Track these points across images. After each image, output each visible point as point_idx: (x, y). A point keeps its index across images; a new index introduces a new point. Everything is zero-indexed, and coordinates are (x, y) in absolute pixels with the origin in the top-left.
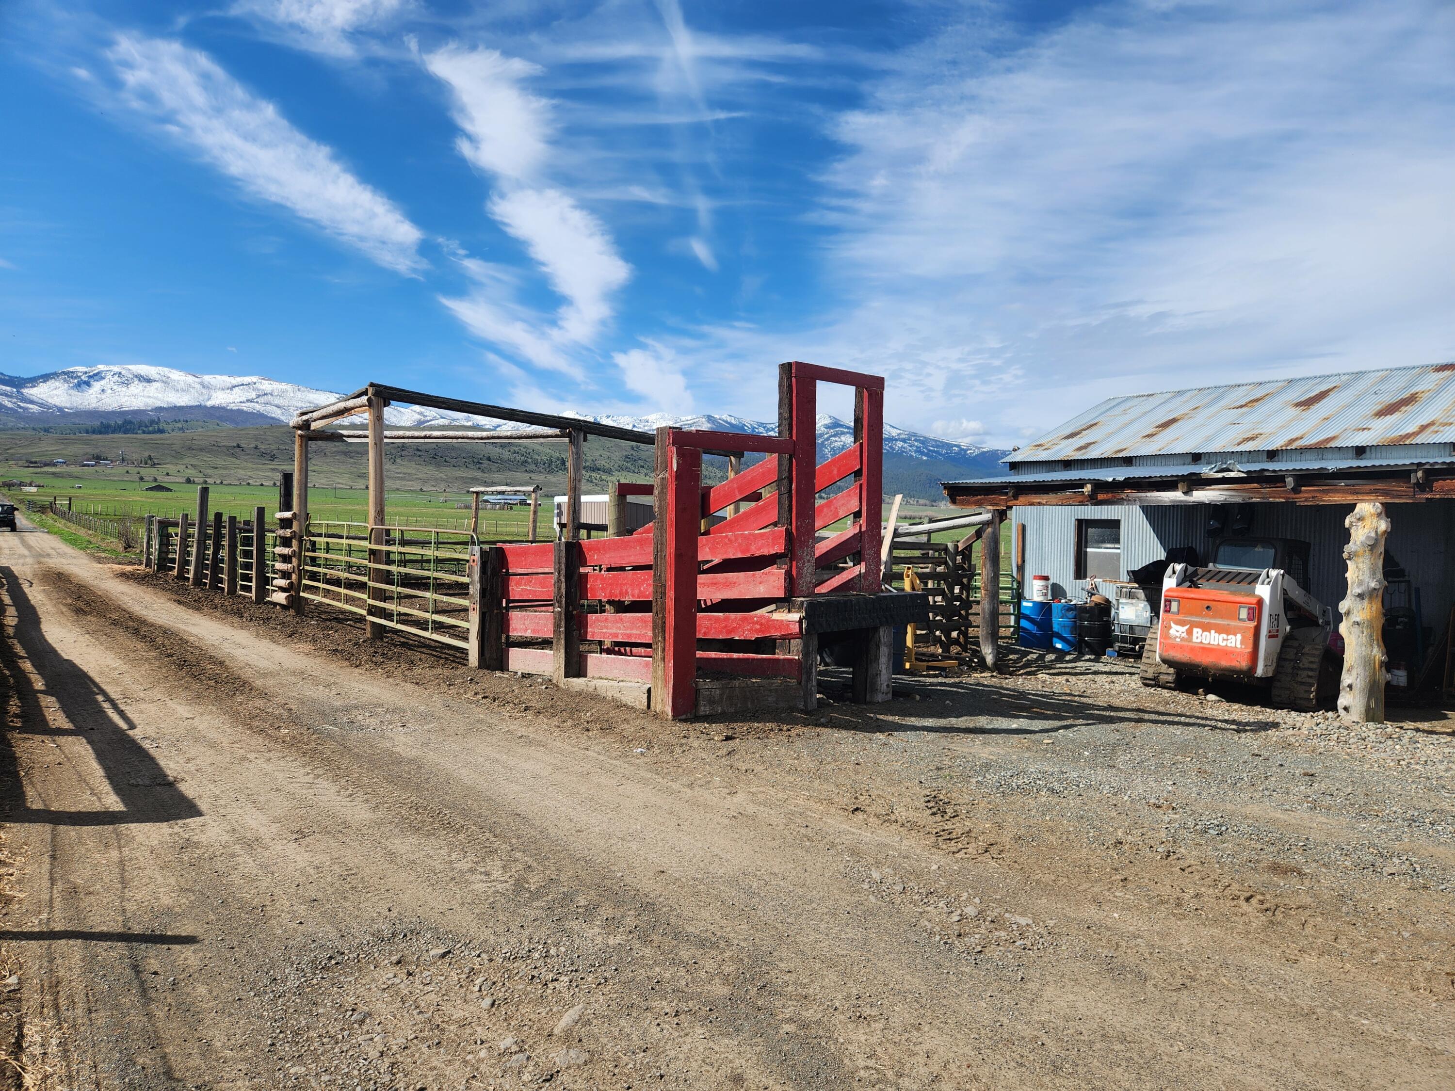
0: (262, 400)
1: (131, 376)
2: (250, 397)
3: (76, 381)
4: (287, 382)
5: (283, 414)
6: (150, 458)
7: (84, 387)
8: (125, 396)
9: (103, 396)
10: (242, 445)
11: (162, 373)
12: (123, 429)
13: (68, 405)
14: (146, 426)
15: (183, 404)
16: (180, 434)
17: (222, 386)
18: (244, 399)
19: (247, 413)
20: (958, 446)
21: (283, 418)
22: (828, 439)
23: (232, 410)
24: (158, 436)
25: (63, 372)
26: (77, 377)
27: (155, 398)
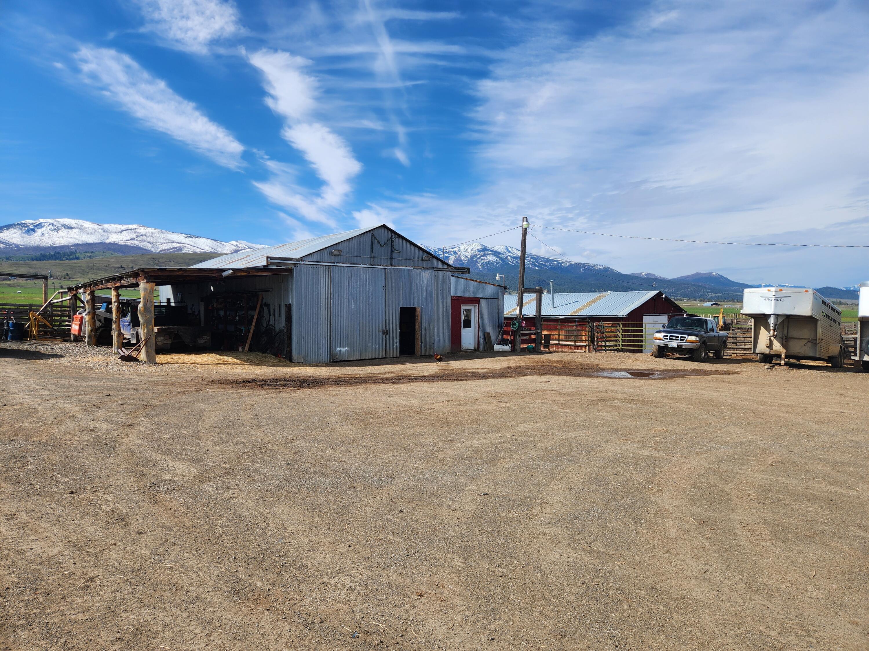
0: (140, 239)
1: (60, 225)
2: (132, 237)
3: (26, 229)
4: (155, 227)
5: (152, 247)
6: (67, 274)
7: (32, 232)
8: (56, 237)
9: (43, 238)
10: (124, 266)
11: (79, 223)
12: (54, 257)
13: (22, 243)
14: (68, 256)
15: (91, 242)
16: (88, 260)
17: (115, 230)
18: (129, 238)
19: (130, 246)
20: (557, 261)
21: (152, 250)
22: (479, 258)
23: (121, 245)
24: (75, 261)
25: (18, 223)
26: (27, 226)
27: (75, 238)
